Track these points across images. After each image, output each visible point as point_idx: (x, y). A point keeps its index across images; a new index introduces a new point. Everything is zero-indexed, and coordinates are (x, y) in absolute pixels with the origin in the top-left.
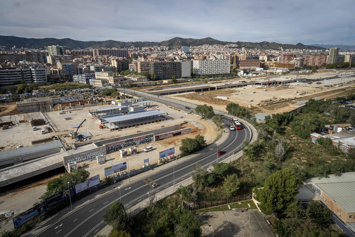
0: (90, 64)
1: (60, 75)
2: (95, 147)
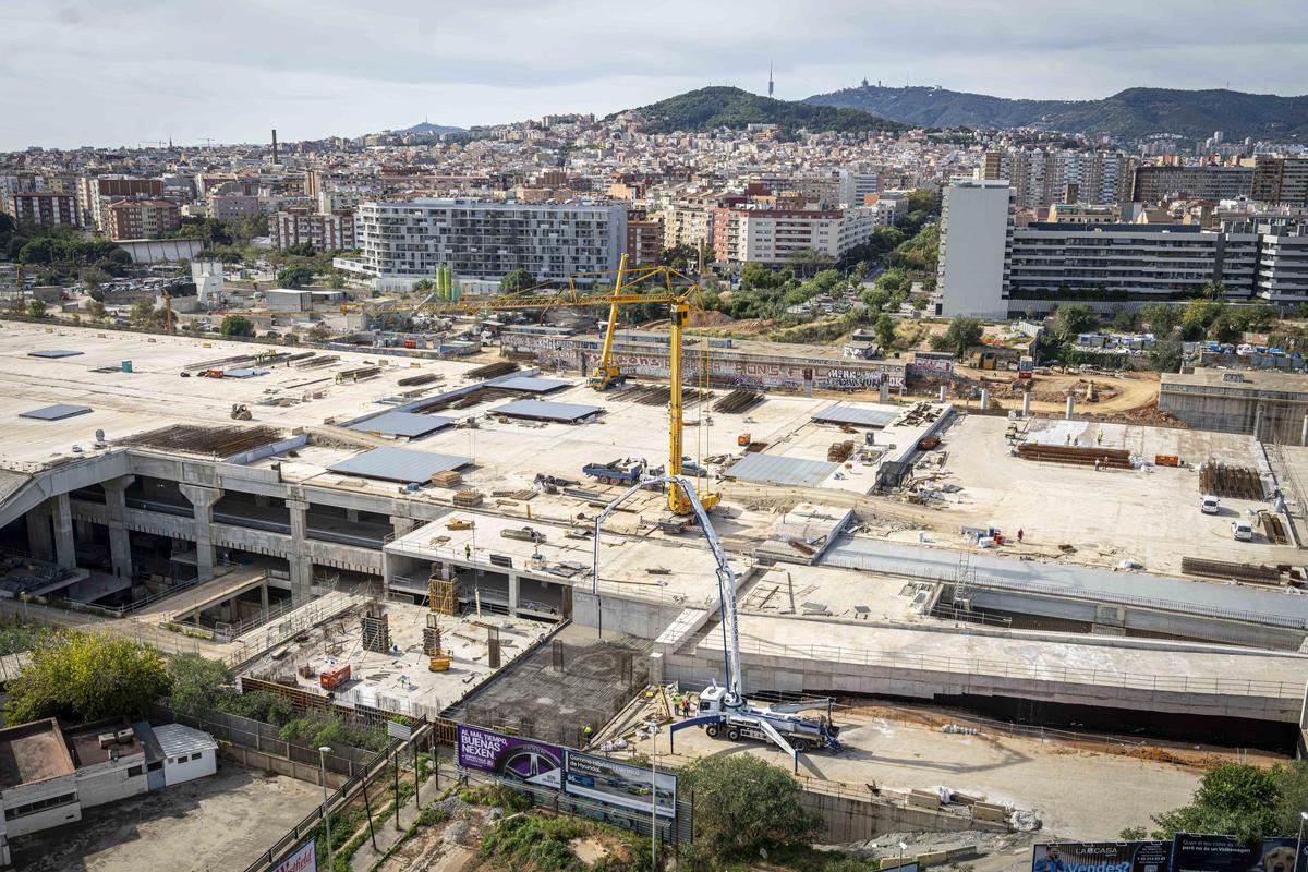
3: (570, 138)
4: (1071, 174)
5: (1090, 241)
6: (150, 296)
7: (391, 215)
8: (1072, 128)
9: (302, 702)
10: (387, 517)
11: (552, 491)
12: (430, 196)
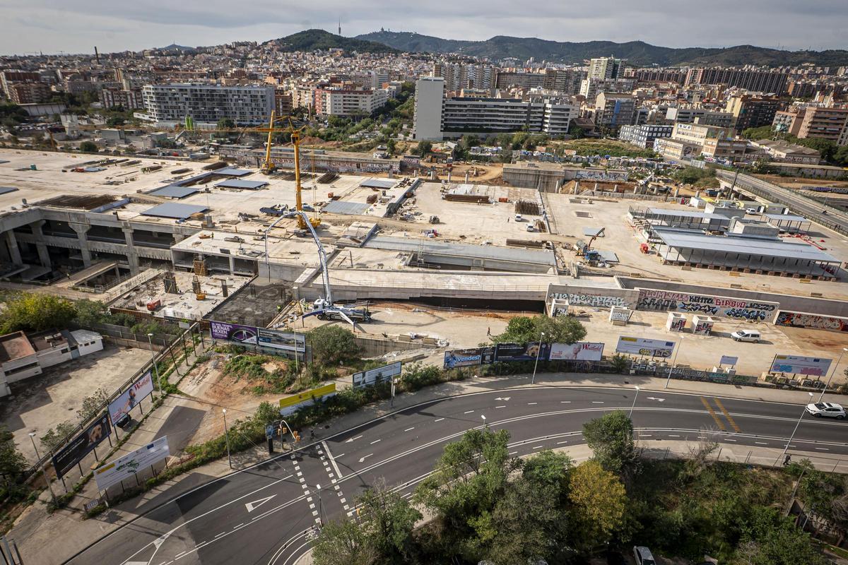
0: (669, 104)
1: (596, 122)
2: (617, 286)
3: (246, 54)
4: (471, 75)
5: (477, 106)
6: (41, 132)
7: (160, 91)
8: (472, 54)
9: (140, 317)
10: (172, 234)
11: (246, 220)
12: (179, 82)
